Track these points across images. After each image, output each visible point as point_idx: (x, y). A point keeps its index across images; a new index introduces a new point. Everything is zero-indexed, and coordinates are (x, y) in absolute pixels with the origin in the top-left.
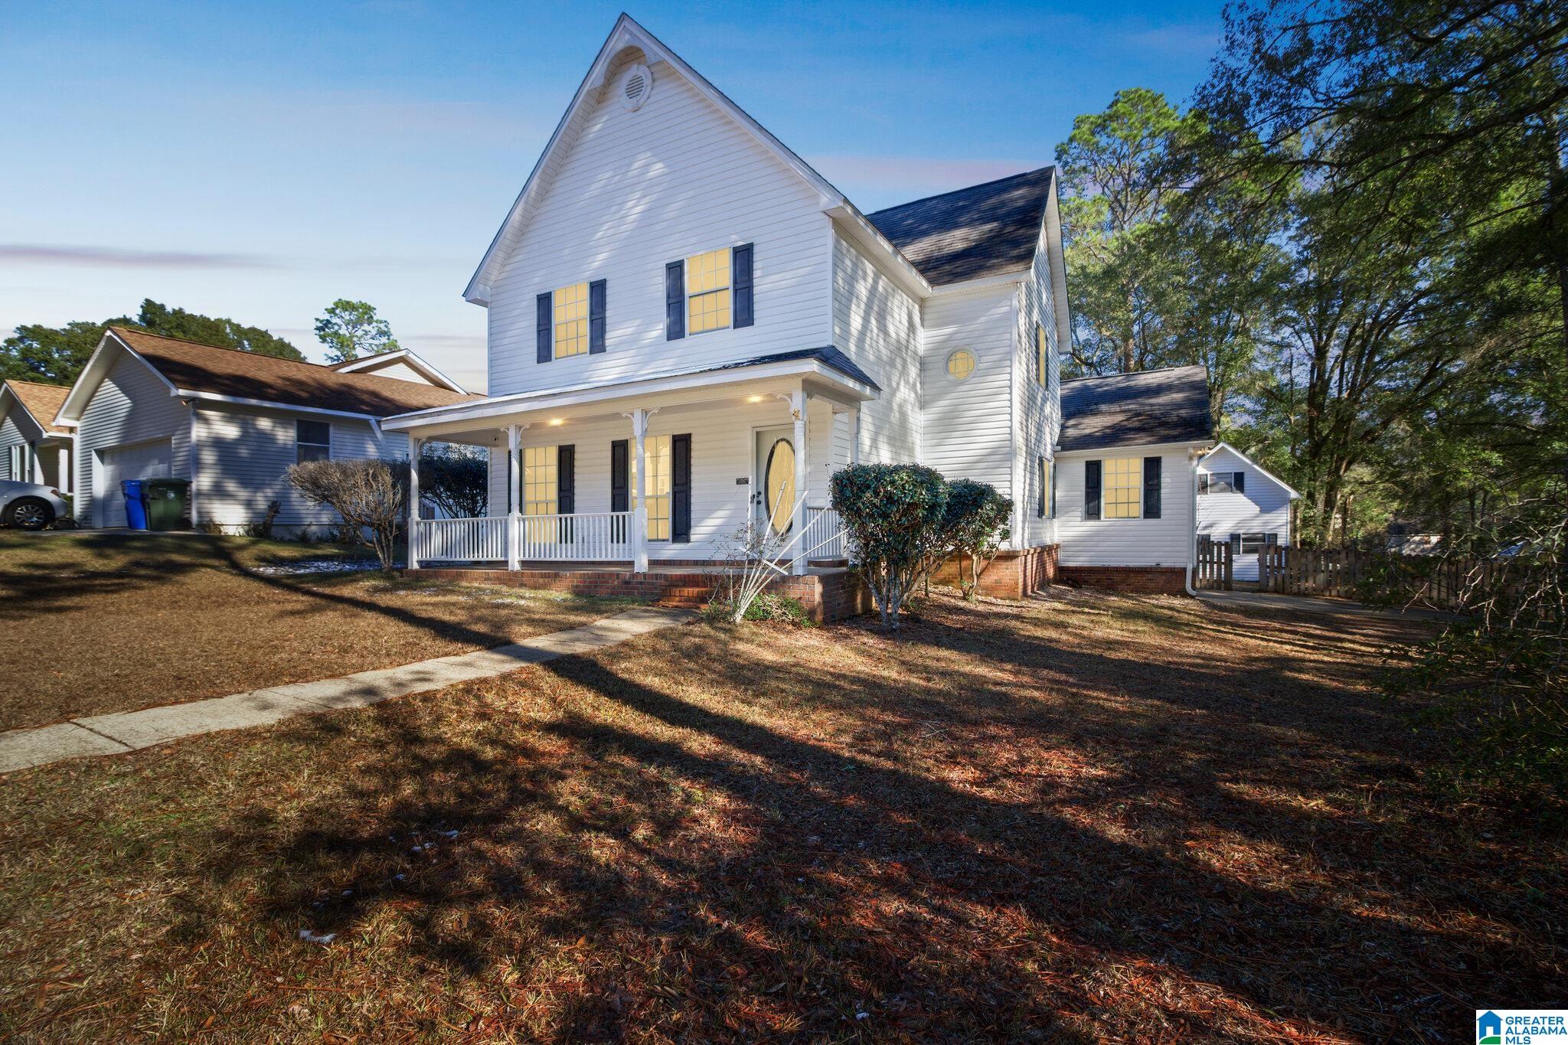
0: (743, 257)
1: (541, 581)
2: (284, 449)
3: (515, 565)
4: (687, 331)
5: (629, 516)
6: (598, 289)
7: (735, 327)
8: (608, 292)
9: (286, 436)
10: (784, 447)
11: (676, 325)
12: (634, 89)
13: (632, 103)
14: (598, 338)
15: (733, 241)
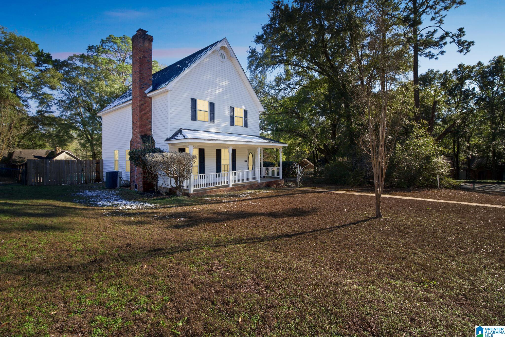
0: (246, 113)
1: (240, 188)
3: (231, 186)
4: (235, 125)
6: (212, 105)
7: (244, 127)
8: (215, 107)
10: (251, 154)
11: (232, 123)
12: (222, 56)
13: (222, 60)
14: (212, 119)
15: (243, 108)
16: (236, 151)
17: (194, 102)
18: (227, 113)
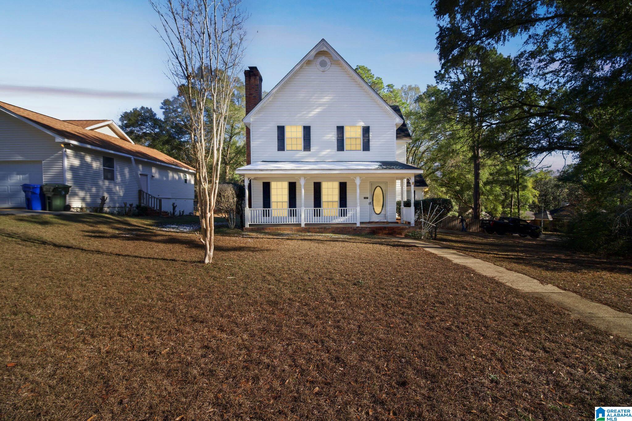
0: (366, 130)
1: (318, 230)
2: (96, 172)
3: (303, 225)
4: (345, 149)
5: (322, 210)
6: (307, 130)
7: (363, 150)
8: (311, 131)
9: (96, 165)
10: (378, 189)
11: (341, 147)
12: (323, 64)
13: (322, 69)
14: (307, 146)
15: (362, 124)
16: (348, 184)
17: (281, 130)
18: (332, 136)
